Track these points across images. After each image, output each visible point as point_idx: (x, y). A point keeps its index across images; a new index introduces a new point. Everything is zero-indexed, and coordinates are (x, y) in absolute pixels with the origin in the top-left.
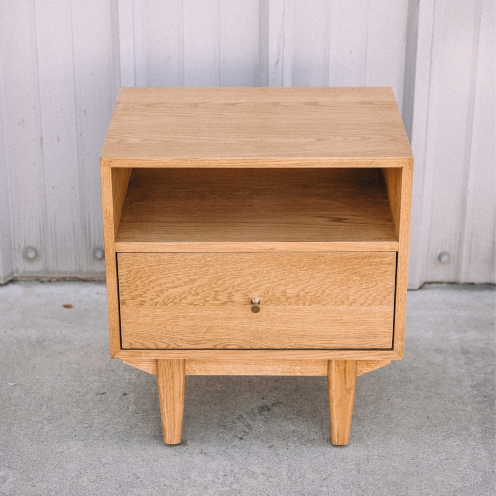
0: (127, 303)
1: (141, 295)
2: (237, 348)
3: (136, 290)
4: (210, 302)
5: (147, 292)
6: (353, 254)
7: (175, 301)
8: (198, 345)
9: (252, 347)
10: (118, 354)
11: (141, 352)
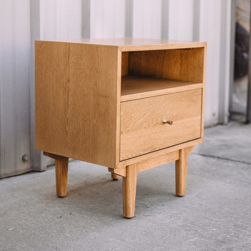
0: (123, 133)
1: (128, 126)
2: (158, 150)
3: (126, 123)
4: (151, 125)
5: (130, 124)
6: (194, 90)
7: (139, 127)
8: (146, 152)
9: (163, 148)
10: (119, 165)
11: (127, 162)
